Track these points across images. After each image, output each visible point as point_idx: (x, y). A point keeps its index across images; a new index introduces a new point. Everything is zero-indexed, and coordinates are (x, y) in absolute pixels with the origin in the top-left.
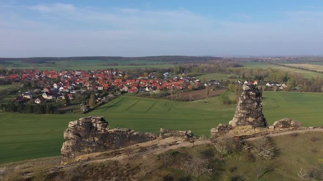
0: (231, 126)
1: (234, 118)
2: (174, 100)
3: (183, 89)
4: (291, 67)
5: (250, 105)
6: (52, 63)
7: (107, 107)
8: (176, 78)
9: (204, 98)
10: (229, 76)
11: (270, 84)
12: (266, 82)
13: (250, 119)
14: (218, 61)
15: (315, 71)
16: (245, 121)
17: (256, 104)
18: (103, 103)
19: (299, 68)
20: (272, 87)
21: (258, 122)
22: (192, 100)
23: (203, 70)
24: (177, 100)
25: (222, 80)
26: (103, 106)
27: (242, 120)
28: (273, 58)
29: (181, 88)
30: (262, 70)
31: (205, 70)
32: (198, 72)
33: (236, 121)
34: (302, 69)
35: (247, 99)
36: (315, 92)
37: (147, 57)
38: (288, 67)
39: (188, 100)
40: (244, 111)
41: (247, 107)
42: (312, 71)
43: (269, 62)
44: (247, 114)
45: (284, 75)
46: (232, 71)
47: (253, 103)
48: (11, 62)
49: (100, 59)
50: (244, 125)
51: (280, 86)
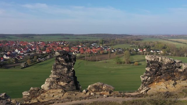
0: (43, 89)
1: (46, 83)
2: (87, 60)
3: (97, 53)
4: (172, 41)
5: (60, 70)
6: (32, 37)
7: (40, 64)
8: (98, 46)
9: (107, 59)
10: (131, 46)
11: (153, 51)
12: (151, 50)
13: (62, 83)
14: (128, 37)
15: (186, 43)
16: (57, 84)
17: (66, 69)
18: (40, 62)
19: (176, 42)
20: (154, 53)
21: (69, 86)
22: (98, 61)
23: (117, 42)
24: (89, 60)
25: (125, 48)
26: (38, 64)
27: (54, 84)
28: (163, 36)
29: (96, 53)
30: (152, 42)
31: (118, 42)
32: (113, 43)
33: (48, 85)
34: (178, 42)
35: (57, 64)
36: (180, 56)
37: (88, 34)
38: (170, 40)
39: (96, 61)
40: (55, 76)
41: (58, 72)
42: (184, 43)
43: (160, 38)
44: (57, 79)
45: (164, 46)
46: (134, 43)
47: (64, 68)
48: (9, 36)
49: (61, 35)
50: (56, 89)
51: (159, 53)
